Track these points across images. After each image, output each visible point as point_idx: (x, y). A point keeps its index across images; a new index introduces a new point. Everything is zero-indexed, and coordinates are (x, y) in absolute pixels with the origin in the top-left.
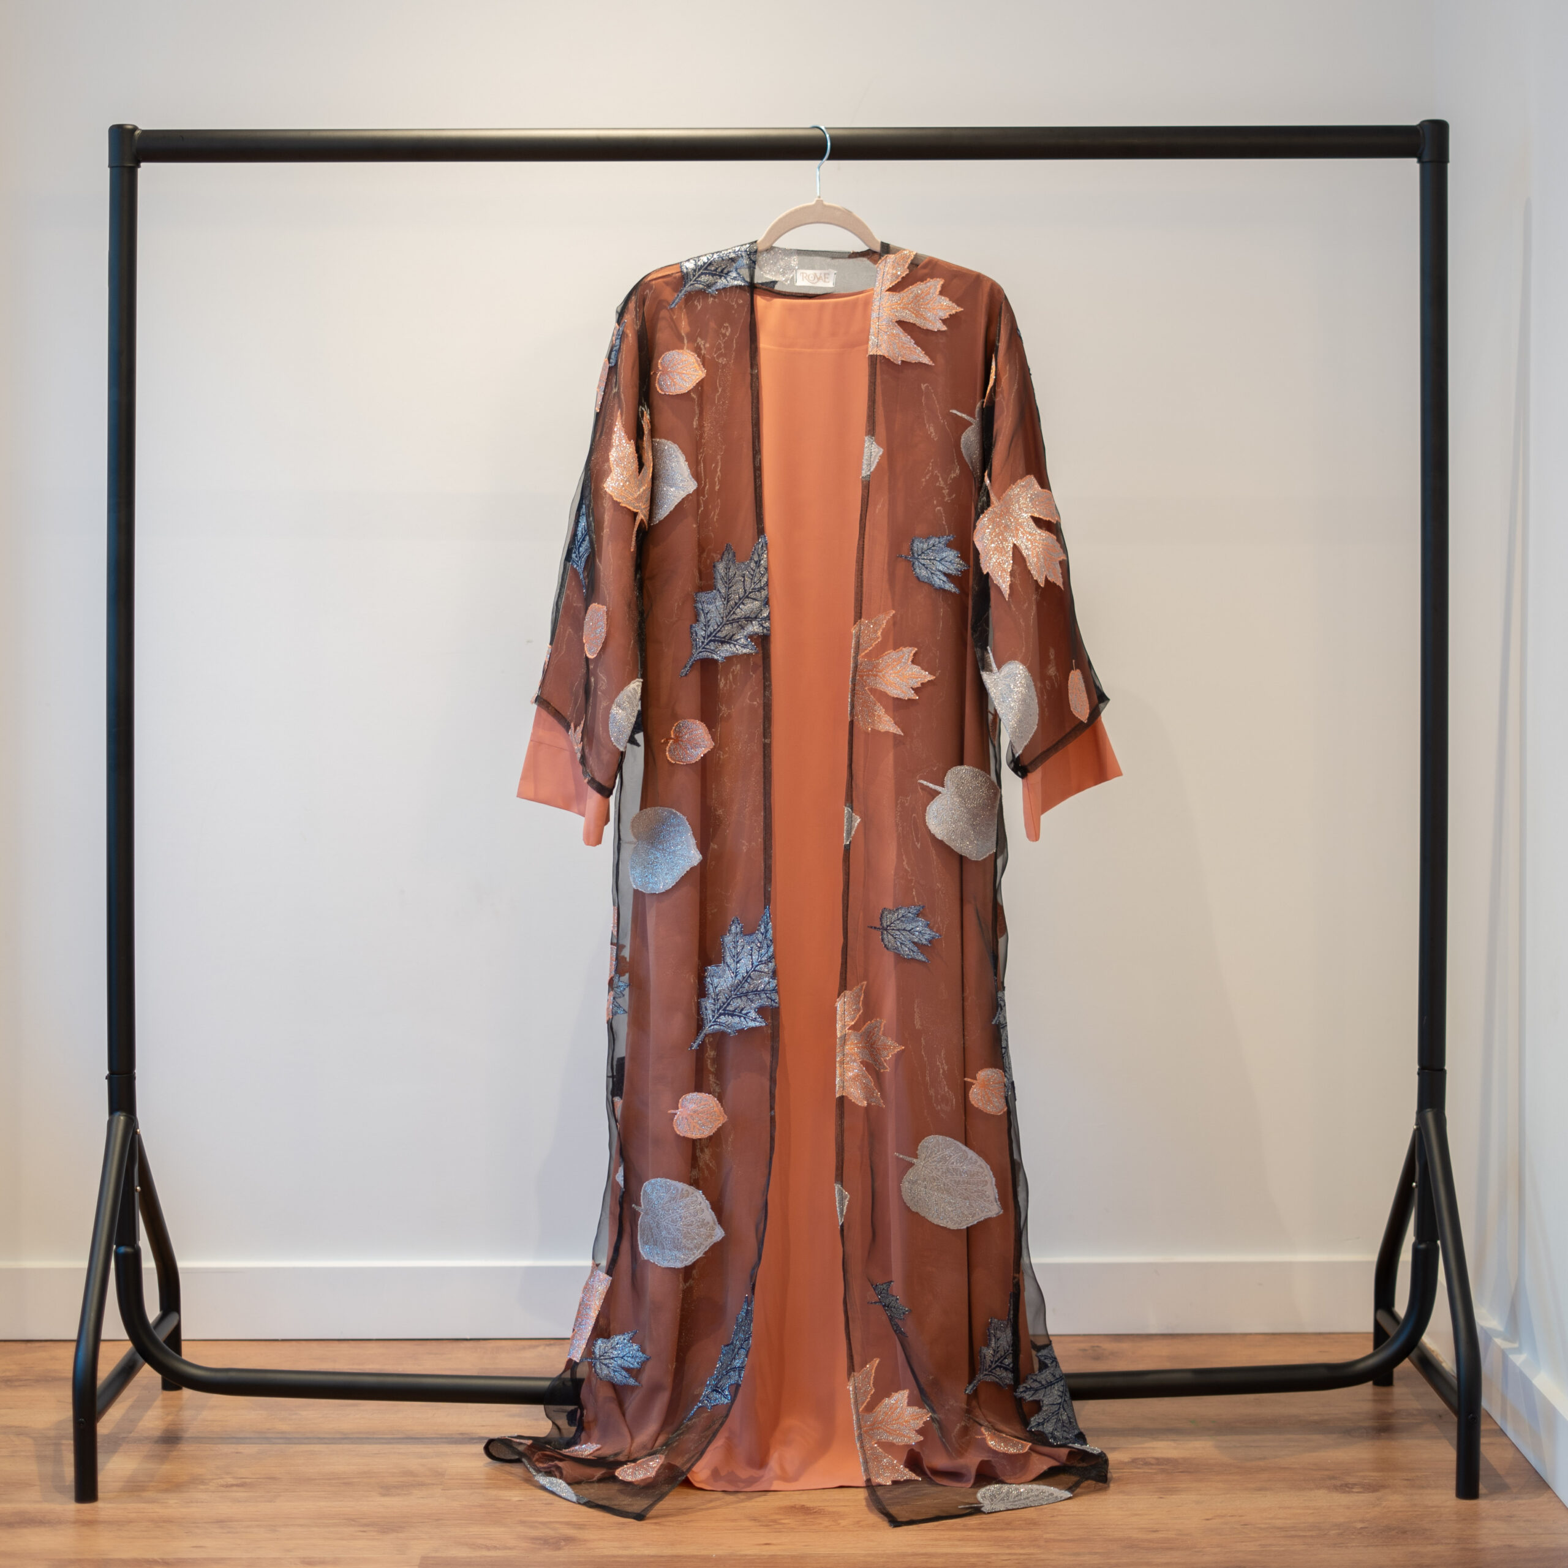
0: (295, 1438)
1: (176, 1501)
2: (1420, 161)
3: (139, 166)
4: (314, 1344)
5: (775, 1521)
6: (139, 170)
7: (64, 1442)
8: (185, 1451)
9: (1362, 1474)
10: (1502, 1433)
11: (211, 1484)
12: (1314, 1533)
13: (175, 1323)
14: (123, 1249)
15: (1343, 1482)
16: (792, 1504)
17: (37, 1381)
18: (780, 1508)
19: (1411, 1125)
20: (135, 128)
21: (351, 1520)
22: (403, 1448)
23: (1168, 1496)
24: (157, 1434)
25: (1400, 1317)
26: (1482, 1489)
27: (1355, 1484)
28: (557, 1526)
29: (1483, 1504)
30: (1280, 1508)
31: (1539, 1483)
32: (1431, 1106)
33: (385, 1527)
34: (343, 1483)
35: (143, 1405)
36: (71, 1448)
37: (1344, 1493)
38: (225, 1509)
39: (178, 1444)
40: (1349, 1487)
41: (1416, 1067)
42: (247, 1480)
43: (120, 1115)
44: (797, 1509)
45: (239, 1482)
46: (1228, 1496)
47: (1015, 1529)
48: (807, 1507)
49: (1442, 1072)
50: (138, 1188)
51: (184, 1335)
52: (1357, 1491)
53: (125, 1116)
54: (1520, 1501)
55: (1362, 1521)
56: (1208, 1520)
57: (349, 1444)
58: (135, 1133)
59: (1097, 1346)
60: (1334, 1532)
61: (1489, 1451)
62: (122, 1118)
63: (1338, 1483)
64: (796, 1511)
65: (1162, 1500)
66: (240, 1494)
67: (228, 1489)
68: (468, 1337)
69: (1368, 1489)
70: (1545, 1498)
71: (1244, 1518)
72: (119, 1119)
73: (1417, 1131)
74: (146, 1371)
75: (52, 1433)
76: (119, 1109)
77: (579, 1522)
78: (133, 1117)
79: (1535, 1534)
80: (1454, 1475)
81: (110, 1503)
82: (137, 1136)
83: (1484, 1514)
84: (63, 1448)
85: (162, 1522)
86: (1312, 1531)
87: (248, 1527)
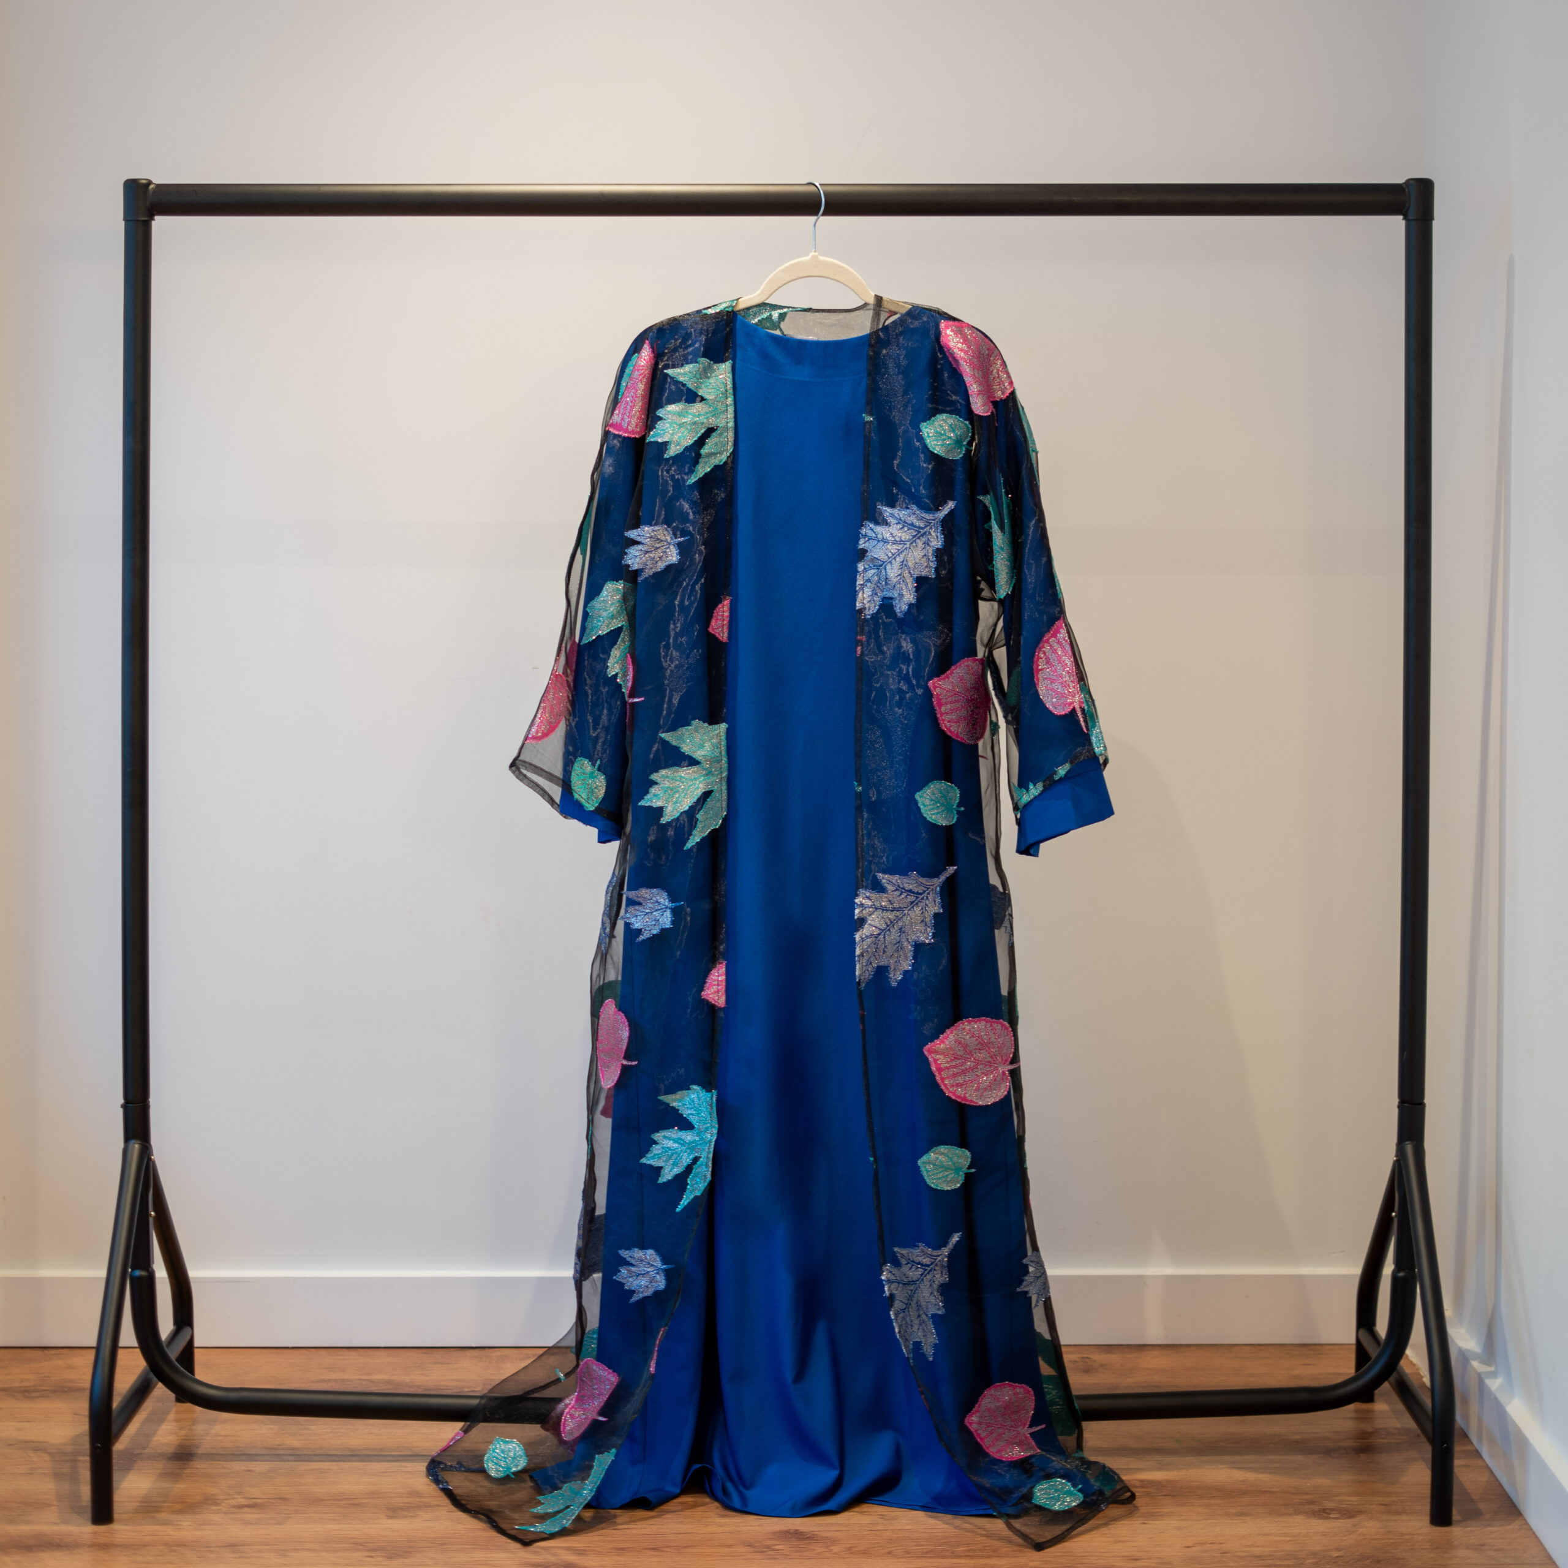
0: (304, 1455)
1: (189, 1523)
2: (1405, 219)
3: (153, 220)
4: (324, 1352)
5: (769, 1547)
6: (153, 222)
7: (81, 1458)
8: (198, 1468)
9: (1338, 1498)
10: (1477, 1454)
11: (224, 1505)
12: (1290, 1562)
13: (188, 1338)
14: (138, 1273)
15: (1321, 1507)
16: (786, 1529)
17: (54, 1392)
18: (775, 1533)
19: (1390, 1156)
20: (150, 182)
21: (360, 1545)
23: (1151, 1522)
24: (171, 1450)
25: (1381, 1337)
26: (1456, 1515)
27: (1333, 1510)
28: (559, 1551)
29: (1456, 1532)
30: (1259, 1535)
31: (1511, 1510)
32: (1410, 1139)
33: (392, 1552)
34: (350, 1504)
35: (158, 1418)
36: (88, 1465)
37: (1321, 1519)
38: (236, 1531)
39: (192, 1460)
40: (1326, 1513)
41: (1396, 1101)
42: (258, 1501)
43: (135, 1143)
44: (791, 1533)
45: (250, 1503)
46: (1209, 1521)
47: (1001, 1557)
49: (1421, 1105)
50: (152, 1213)
51: (197, 1343)
52: (1334, 1516)
53: (139, 1144)
54: (1492, 1529)
55: (1338, 1550)
56: (1188, 1547)
58: (150, 1159)
59: (1088, 1358)
60: (1310, 1561)
61: (1464, 1474)
62: (137, 1146)
63: (1316, 1508)
64: (790, 1536)
65: (1144, 1525)
66: (251, 1515)
67: (240, 1510)
68: (474, 1345)
69: (1345, 1514)
70: (1515, 1525)
71: (1223, 1545)
72: (133, 1147)
73: (1396, 1163)
74: (160, 1390)
75: (69, 1449)
76: (134, 1137)
77: (579, 1547)
78: (147, 1145)
79: (1505, 1564)
80: (1429, 1500)
81: (126, 1525)
82: (151, 1163)
83: (1456, 1543)
84: (80, 1464)
85: (176, 1546)
86: (1289, 1560)
87: (259, 1551)
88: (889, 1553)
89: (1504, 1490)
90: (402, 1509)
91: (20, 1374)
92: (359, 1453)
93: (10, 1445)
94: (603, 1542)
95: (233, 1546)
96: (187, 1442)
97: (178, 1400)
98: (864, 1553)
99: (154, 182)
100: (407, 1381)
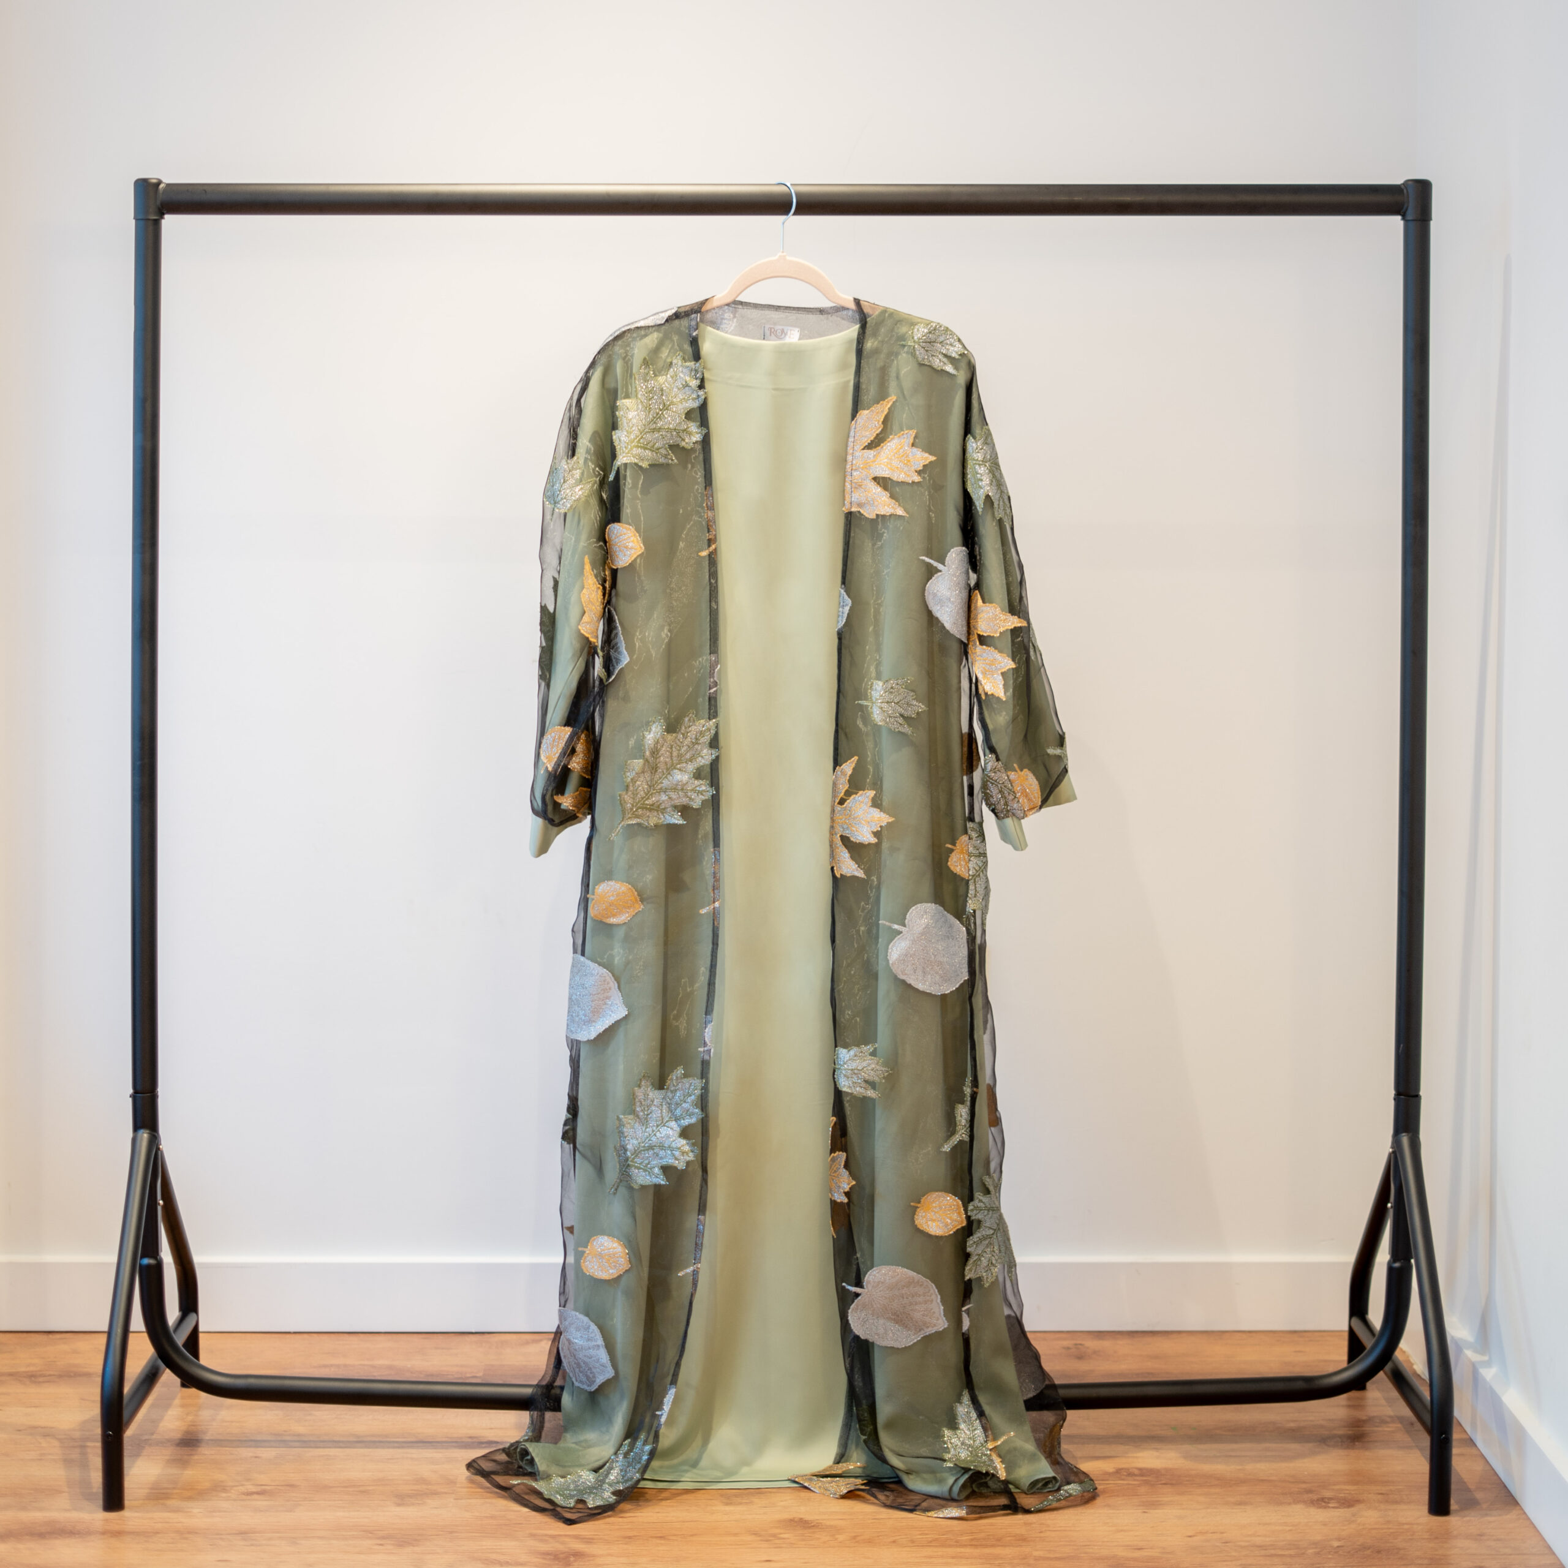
0: (310, 1441)
1: (200, 1510)
2: (1404, 218)
3: (162, 218)
4: (325, 1337)
5: (774, 1536)
6: (163, 221)
7: (91, 1444)
8: (205, 1455)
9: (1337, 1487)
10: (1472, 1443)
11: (232, 1491)
12: (1292, 1552)
13: (193, 1324)
14: (146, 1261)
15: (1319, 1496)
16: (791, 1517)
17: (60, 1376)
18: (780, 1521)
19: (1387, 1148)
20: (160, 182)
21: (369, 1532)
22: (414, 1453)
23: (1151, 1511)
24: (178, 1436)
25: (1375, 1328)
26: (1454, 1505)
27: (1331, 1499)
28: (567, 1540)
29: (1453, 1521)
30: (1259, 1524)
31: (1507, 1499)
32: (1406, 1131)
33: (401, 1540)
34: (359, 1492)
35: (165, 1404)
36: (99, 1451)
37: (1320, 1508)
38: (246, 1518)
39: (199, 1447)
40: (1325, 1502)
41: (1392, 1093)
42: (266, 1487)
43: (143, 1133)
44: (796, 1522)
45: (259, 1490)
46: (1209, 1510)
48: (805, 1521)
49: (1417, 1097)
50: (161, 1202)
51: (201, 1328)
52: (1333, 1506)
53: (147, 1133)
54: (1490, 1518)
55: (1339, 1539)
56: (1190, 1537)
57: (361, 1448)
58: (158, 1149)
59: (1081, 1344)
60: (1311, 1551)
61: (1460, 1464)
62: (145, 1136)
63: (1315, 1497)
64: (795, 1524)
65: (1146, 1514)
66: (261, 1502)
67: (249, 1497)
68: (473, 1331)
69: (1343, 1503)
70: (1513, 1514)
71: (1225, 1535)
72: (142, 1136)
73: (1392, 1155)
74: (168, 1377)
75: (77, 1434)
76: (143, 1127)
77: (587, 1535)
78: (156, 1134)
79: (1505, 1554)
80: (1427, 1490)
81: (137, 1512)
82: (160, 1152)
83: (1455, 1533)
84: (89, 1450)
85: (186, 1533)
86: (1290, 1549)
87: (270, 1539)
88: (894, 1542)
89: (1502, 1481)
90: (410, 1496)
91: (26, 1359)
92: (365, 1439)
93: (20, 1431)
94: (611, 1530)
95: (244, 1534)
96: (193, 1427)
97: (183, 1385)
98: (869, 1542)
99: (164, 181)
100: (409, 1366)
